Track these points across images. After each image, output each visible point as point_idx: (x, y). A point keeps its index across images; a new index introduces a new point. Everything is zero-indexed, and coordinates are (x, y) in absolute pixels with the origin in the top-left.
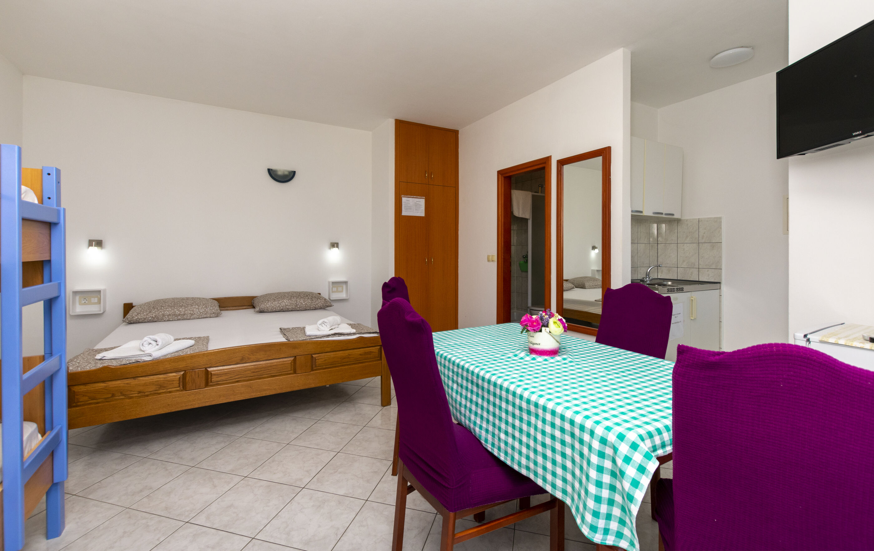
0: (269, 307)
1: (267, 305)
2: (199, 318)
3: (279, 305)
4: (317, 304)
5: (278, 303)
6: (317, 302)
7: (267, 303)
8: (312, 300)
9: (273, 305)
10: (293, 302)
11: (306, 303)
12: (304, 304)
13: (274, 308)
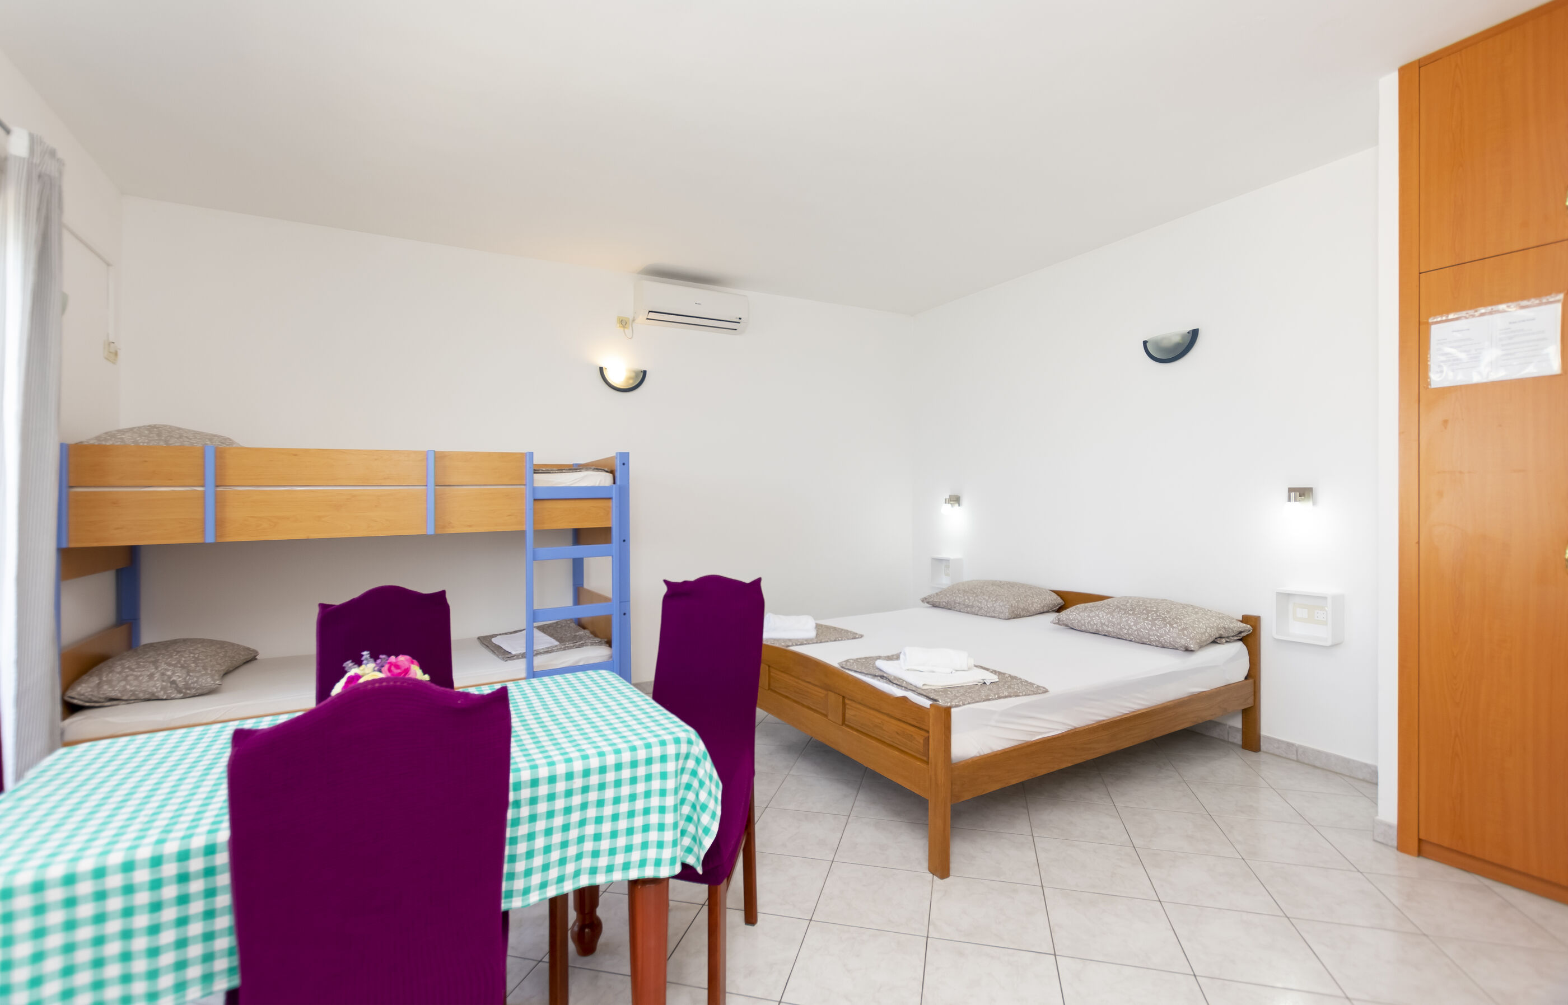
0: (1072, 620)
1: (1070, 616)
2: (986, 616)
3: (1089, 619)
4: (1162, 636)
5: (1089, 616)
6: (1162, 631)
7: (1071, 612)
8: (1154, 625)
9: (1079, 618)
10: (1114, 620)
11: (1139, 627)
12: (1134, 628)
13: (1082, 625)
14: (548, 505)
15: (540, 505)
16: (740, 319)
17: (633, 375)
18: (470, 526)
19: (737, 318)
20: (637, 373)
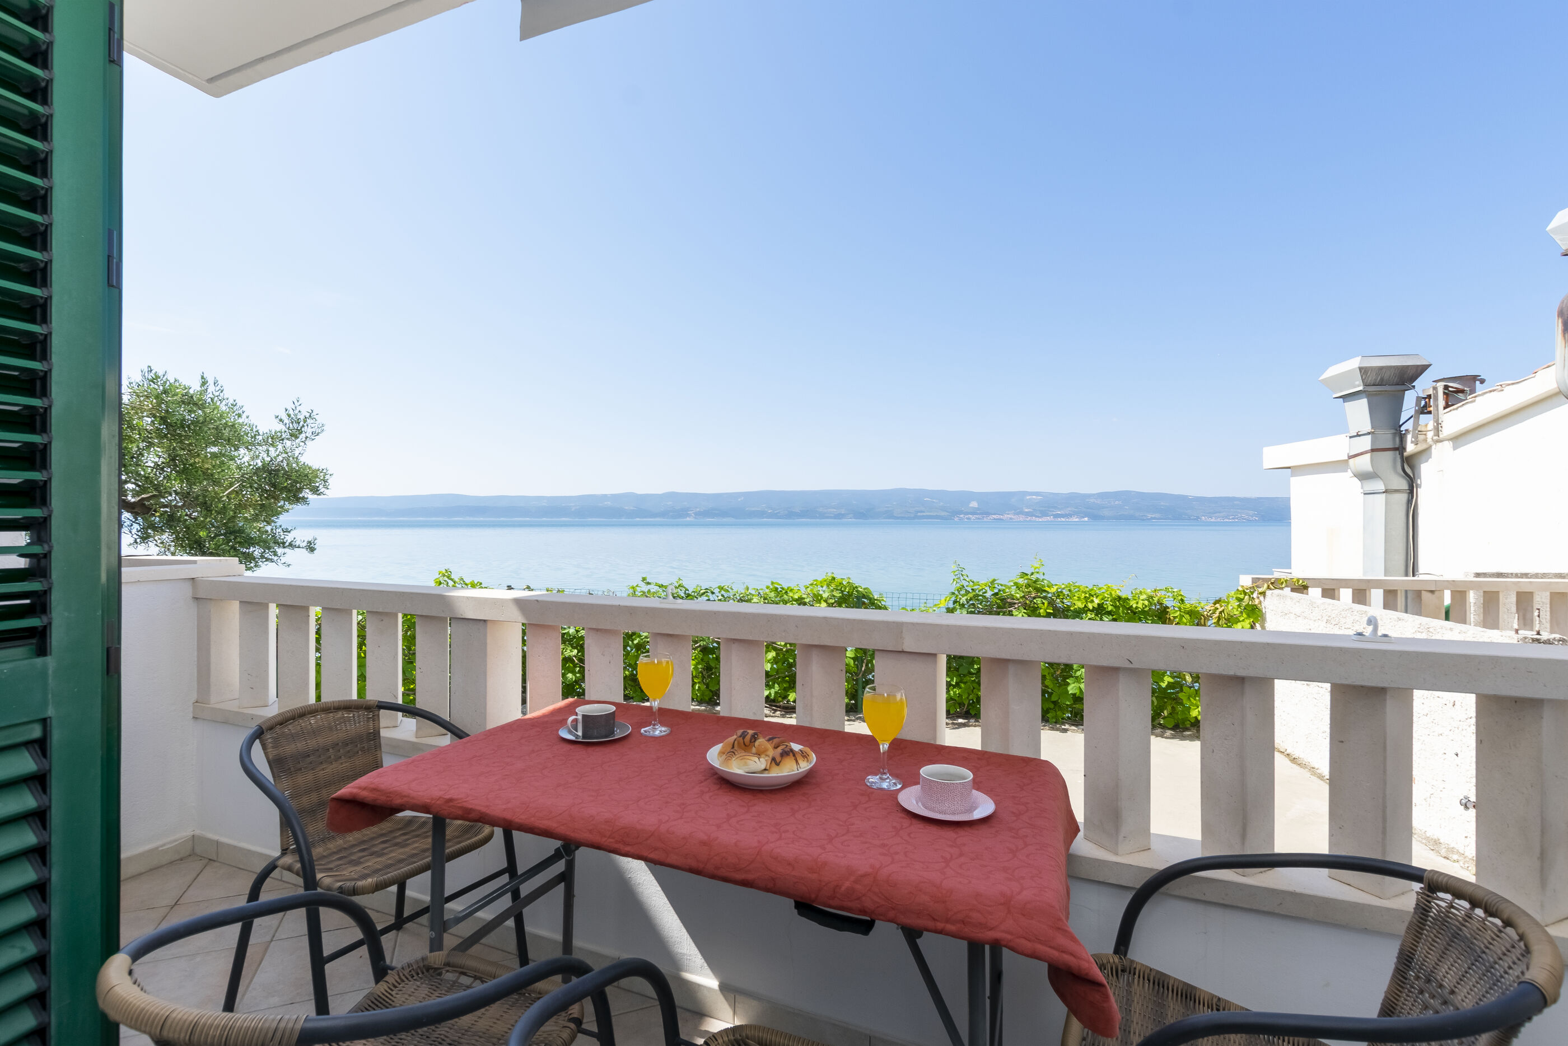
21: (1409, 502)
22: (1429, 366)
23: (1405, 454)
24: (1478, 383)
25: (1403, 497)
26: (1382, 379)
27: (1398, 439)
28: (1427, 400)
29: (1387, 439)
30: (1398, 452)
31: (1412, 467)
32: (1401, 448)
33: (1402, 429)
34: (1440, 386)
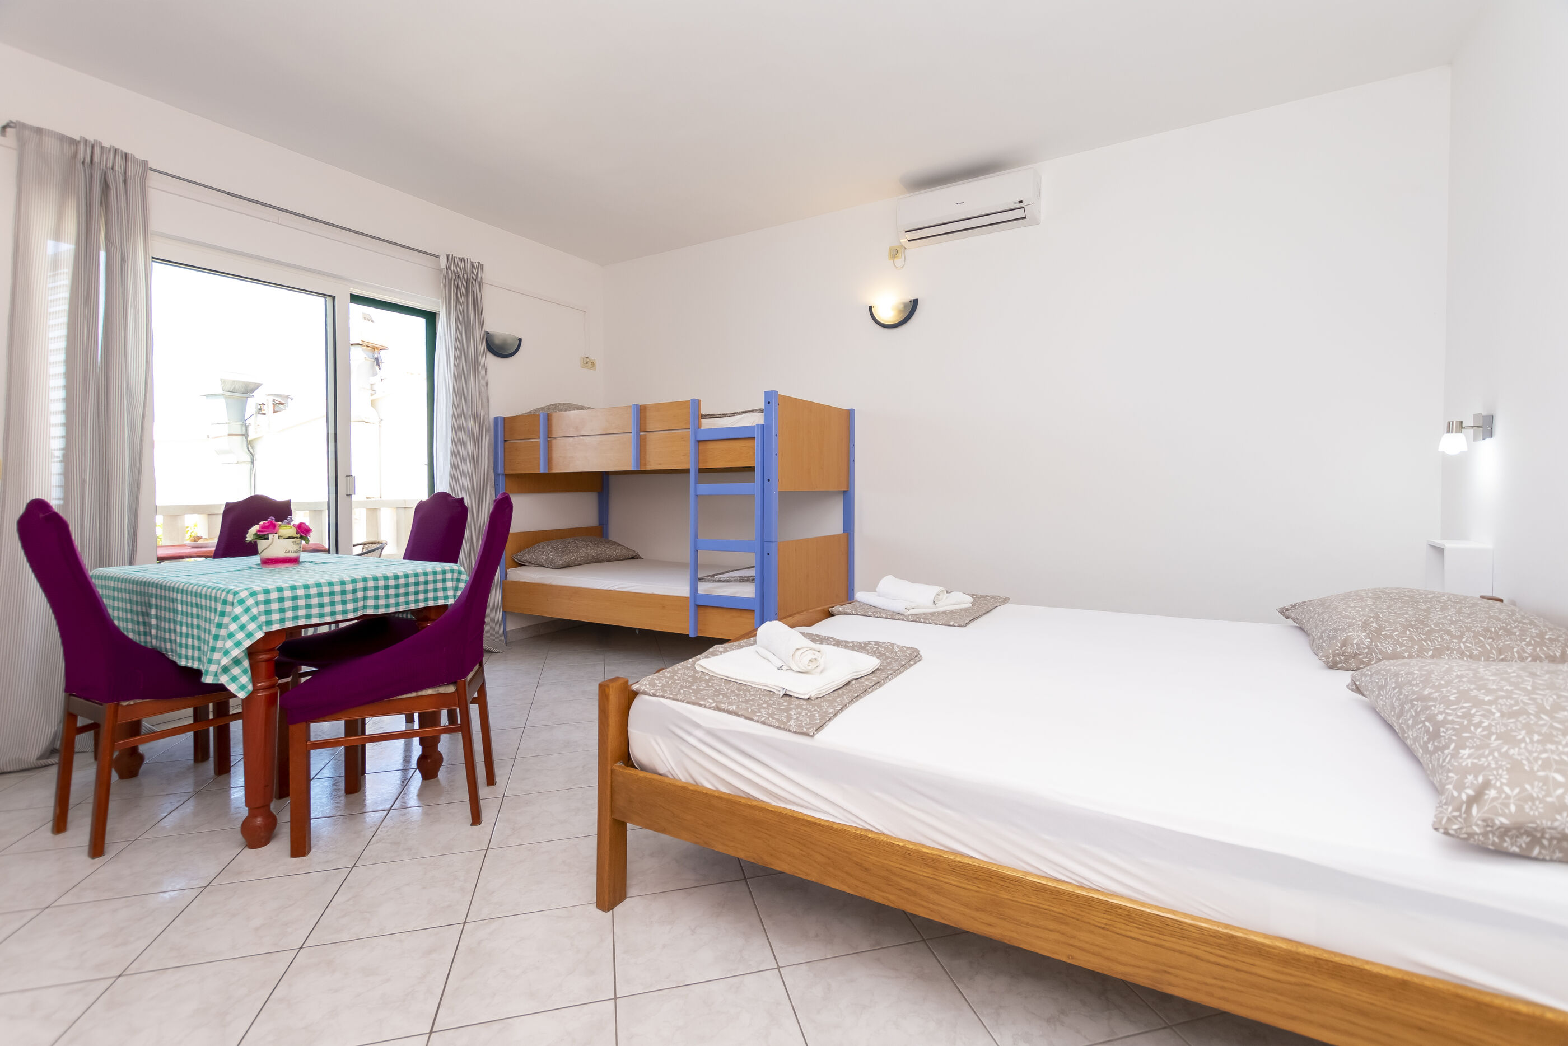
14: (711, 446)
15: (702, 446)
16: (1020, 202)
17: (902, 306)
18: (660, 464)
19: (1015, 203)
20: (905, 305)
21: (252, 470)
22: (262, 384)
23: (249, 439)
24: (289, 400)
25: (248, 466)
26: (234, 388)
27: (244, 429)
28: (262, 406)
29: (238, 429)
30: (244, 437)
31: (252, 447)
32: (245, 435)
33: (247, 422)
34: (271, 398)
